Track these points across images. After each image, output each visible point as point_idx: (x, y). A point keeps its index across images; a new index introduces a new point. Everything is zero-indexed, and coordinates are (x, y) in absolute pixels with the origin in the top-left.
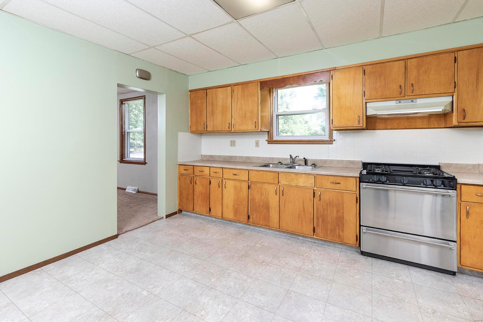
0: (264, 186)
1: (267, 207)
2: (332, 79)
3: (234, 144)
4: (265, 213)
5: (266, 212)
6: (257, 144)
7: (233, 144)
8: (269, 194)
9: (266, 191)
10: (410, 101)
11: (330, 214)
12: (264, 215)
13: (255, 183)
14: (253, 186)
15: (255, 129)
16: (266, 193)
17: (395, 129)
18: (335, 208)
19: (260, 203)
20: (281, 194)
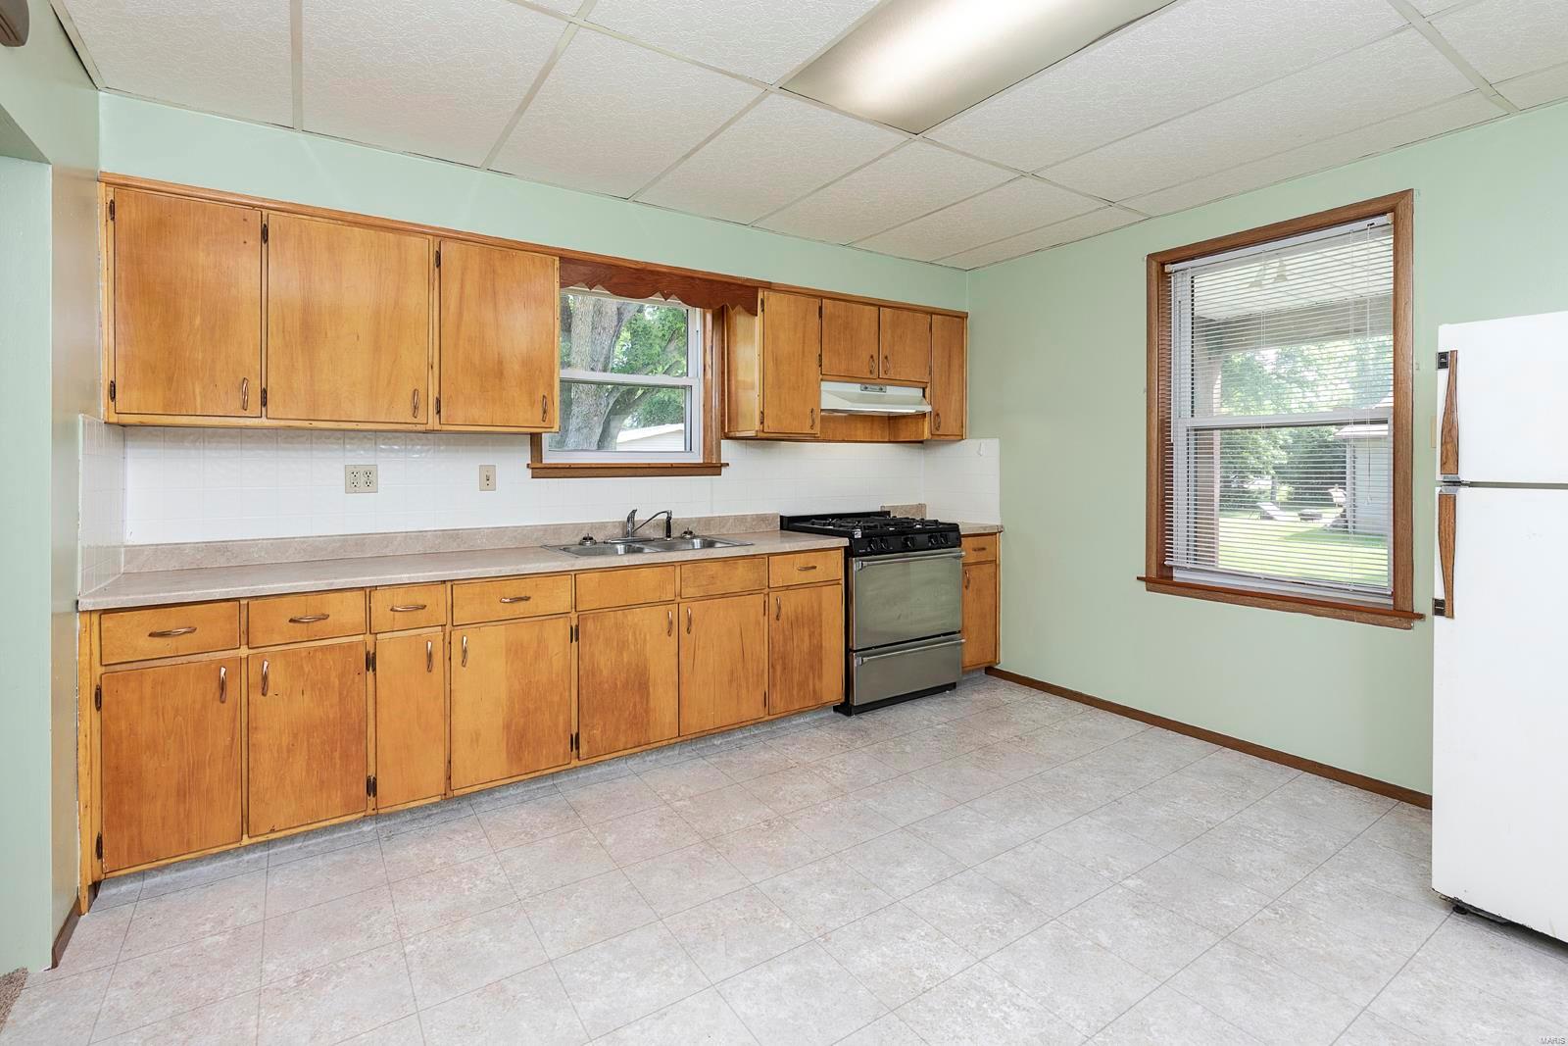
0: (629, 618)
1: (640, 683)
2: (763, 310)
3: (368, 484)
4: (635, 705)
5: (638, 699)
6: (488, 480)
7: (362, 481)
8: (648, 637)
9: (638, 633)
10: (878, 388)
11: (798, 646)
12: (630, 714)
13: (598, 612)
14: (590, 626)
15: (543, 424)
16: (636, 639)
17: (829, 441)
18: (806, 629)
19: (616, 679)
20: (683, 629)
